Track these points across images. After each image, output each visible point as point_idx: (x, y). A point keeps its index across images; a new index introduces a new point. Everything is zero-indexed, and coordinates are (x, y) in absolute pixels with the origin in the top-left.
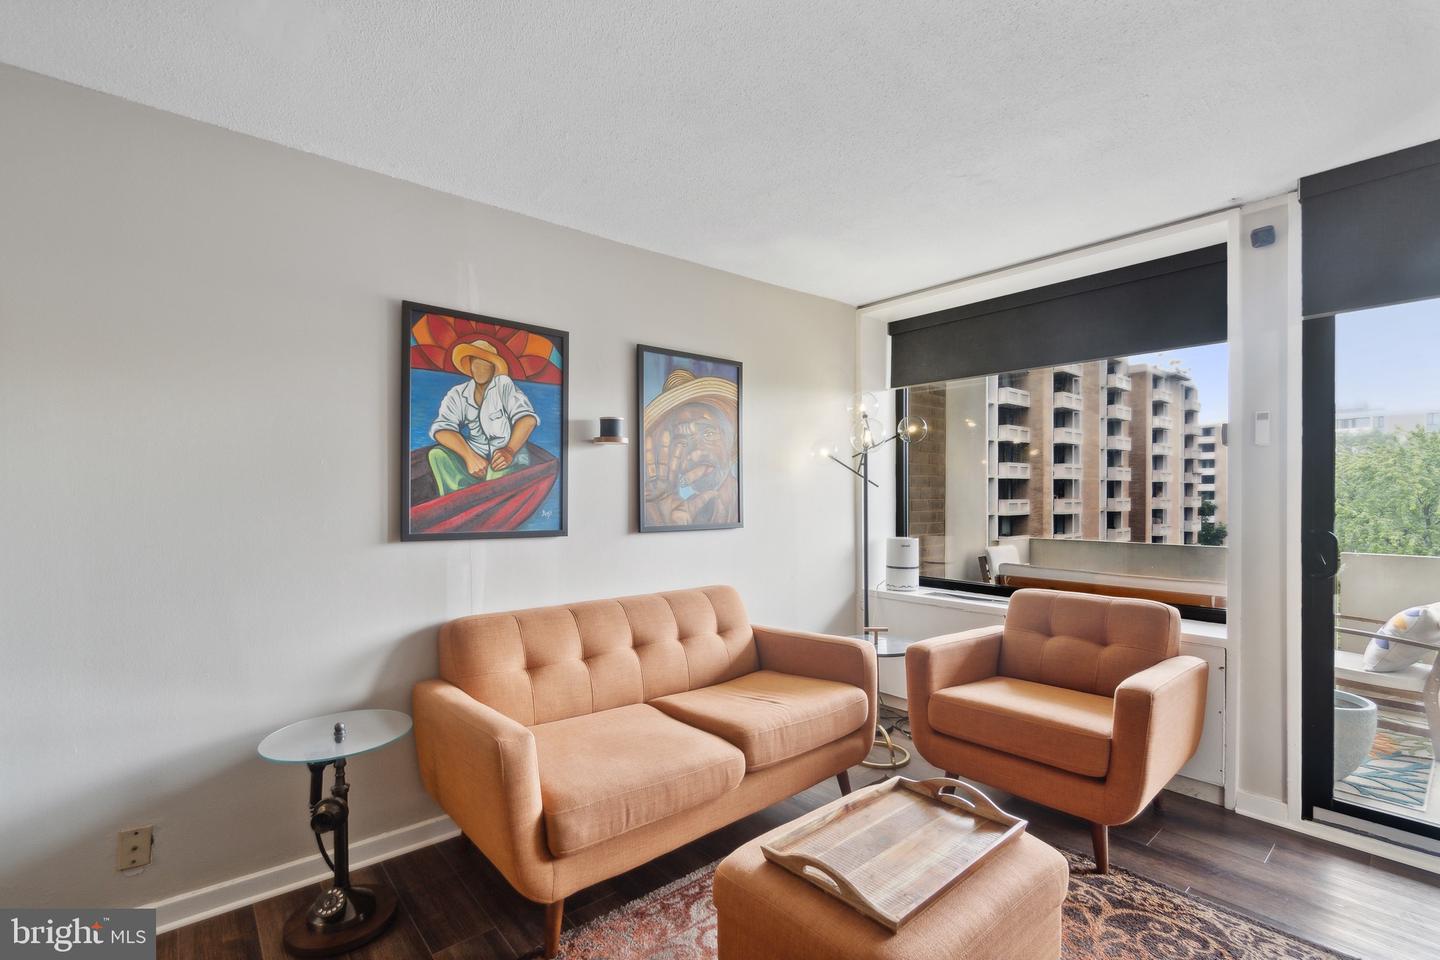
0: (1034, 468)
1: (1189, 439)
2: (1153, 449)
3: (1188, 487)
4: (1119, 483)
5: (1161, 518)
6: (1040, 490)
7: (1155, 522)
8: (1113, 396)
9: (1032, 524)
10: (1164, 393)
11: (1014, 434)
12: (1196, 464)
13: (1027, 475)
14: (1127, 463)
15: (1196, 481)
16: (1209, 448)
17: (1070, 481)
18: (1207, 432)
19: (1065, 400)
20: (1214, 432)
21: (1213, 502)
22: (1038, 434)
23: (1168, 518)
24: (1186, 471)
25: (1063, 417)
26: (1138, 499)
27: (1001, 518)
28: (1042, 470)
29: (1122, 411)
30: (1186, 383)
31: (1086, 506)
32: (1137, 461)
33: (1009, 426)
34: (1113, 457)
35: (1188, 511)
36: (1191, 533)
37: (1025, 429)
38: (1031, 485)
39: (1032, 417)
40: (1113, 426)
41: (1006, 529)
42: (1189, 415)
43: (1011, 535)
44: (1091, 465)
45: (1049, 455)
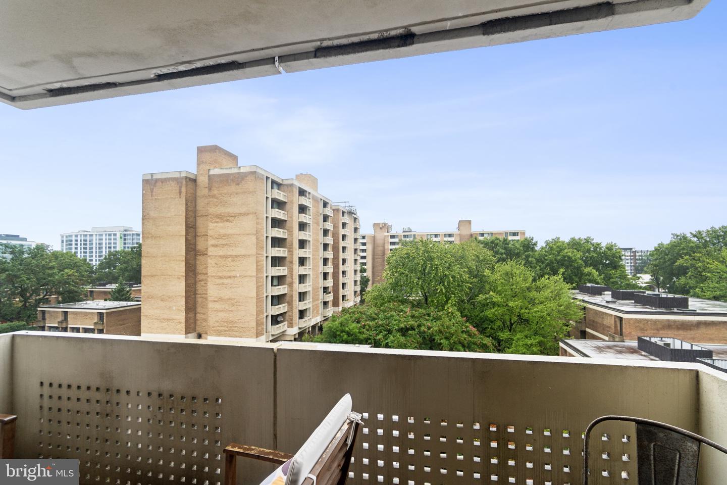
0: (289, 251)
1: (356, 240)
2: (342, 244)
3: (356, 260)
4: (328, 259)
5: (345, 275)
6: (292, 262)
7: (343, 277)
8: (326, 218)
9: (288, 280)
10: (346, 219)
11: (278, 233)
12: (358, 251)
13: (286, 255)
14: (332, 250)
15: (358, 258)
16: (364, 244)
17: (306, 258)
18: (364, 237)
19: (303, 218)
20: (366, 238)
21: (365, 267)
22: (291, 233)
23: (348, 274)
24: (355, 254)
25: (302, 226)
26: (336, 267)
27: (272, 277)
28: (293, 252)
29: (329, 226)
30: (354, 216)
31: (313, 270)
32: (335, 249)
33: (276, 229)
34: (326, 246)
35: (356, 271)
36: (357, 281)
37: (285, 231)
38: (288, 259)
39: (288, 225)
40: (326, 232)
41: (275, 282)
42: (356, 230)
43: (278, 285)
44: (316, 250)
45: (296, 244)
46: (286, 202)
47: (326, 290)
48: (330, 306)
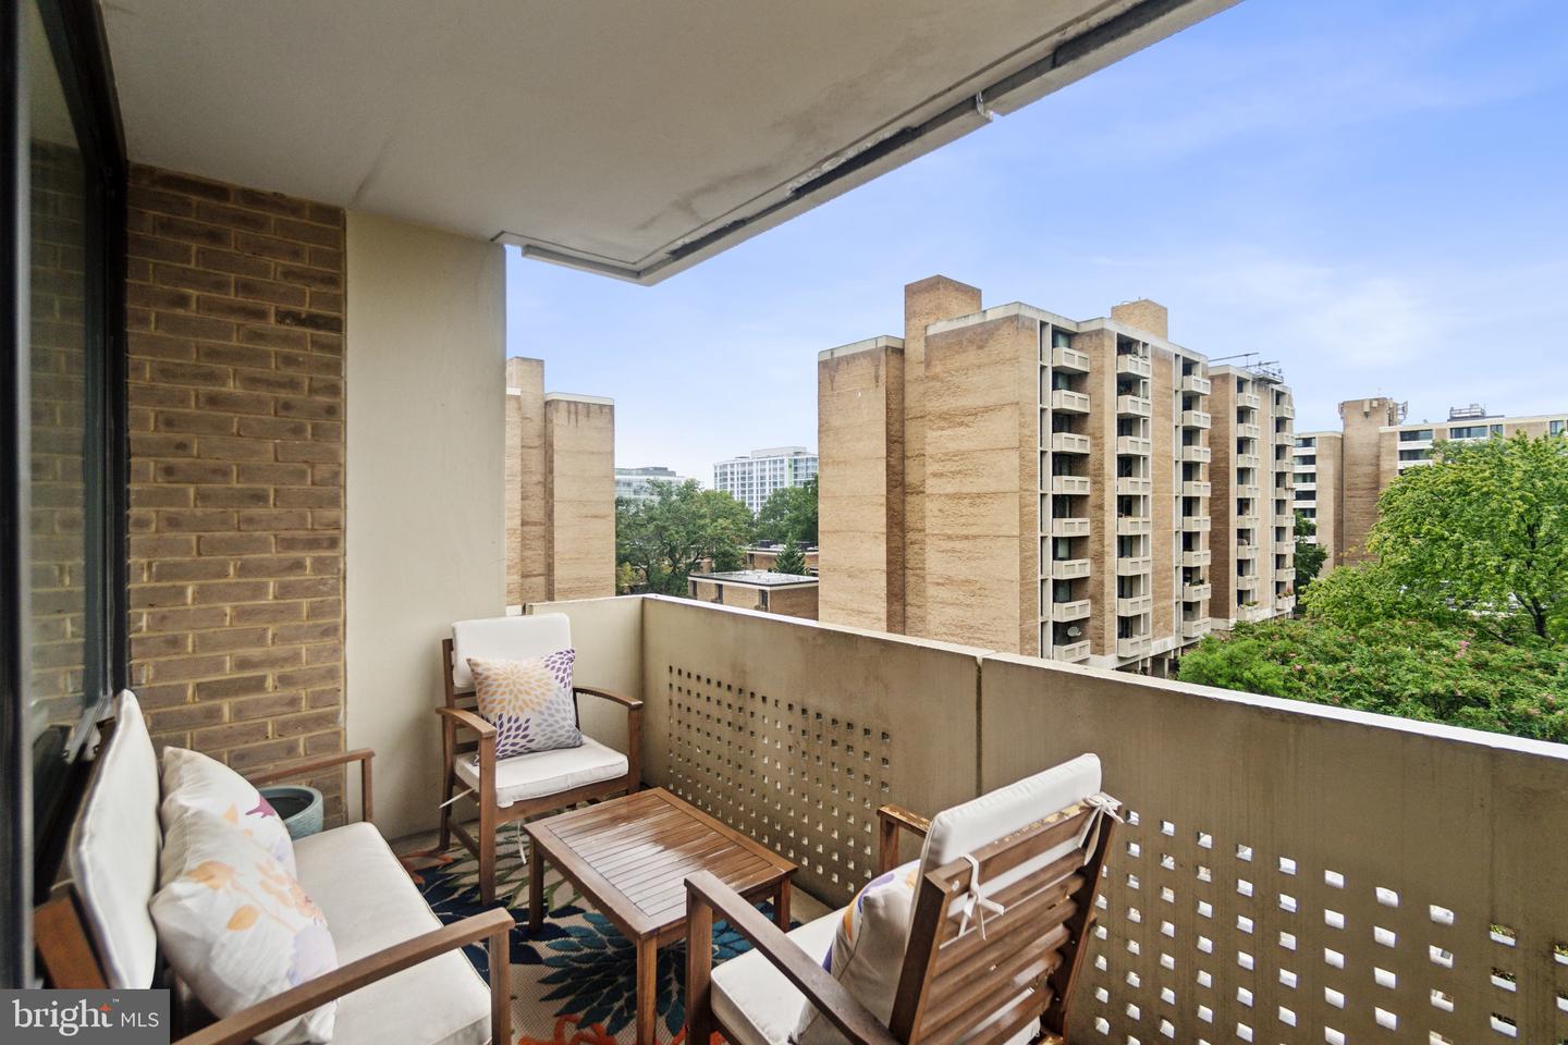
0: (1094, 483)
1: (1280, 451)
2: (1236, 461)
3: (1280, 504)
5: (1248, 539)
6: (1101, 507)
7: (1240, 544)
8: (1189, 401)
9: (1092, 546)
10: (1251, 397)
11: (1068, 443)
12: (1289, 478)
14: (1207, 476)
15: (1289, 497)
16: (1310, 460)
18: (1307, 442)
19: (1129, 405)
20: (1316, 442)
21: (1313, 521)
22: (1098, 442)
23: (1256, 538)
24: (1278, 486)
25: (1127, 424)
26: (1219, 517)
27: (1055, 540)
28: (1103, 485)
29: (1200, 418)
30: (1276, 387)
31: (1156, 526)
32: (1218, 474)
33: (1065, 434)
34: (1190, 470)
35: (1280, 531)
36: (1284, 556)
37: (1084, 437)
38: (1091, 501)
39: (1091, 423)
40: (1190, 435)
41: (1062, 552)
42: (1280, 423)
43: (1070, 558)
44: (1162, 479)
45: (1111, 467)
46: (1086, 373)
47: (1189, 574)
48: (1201, 615)
